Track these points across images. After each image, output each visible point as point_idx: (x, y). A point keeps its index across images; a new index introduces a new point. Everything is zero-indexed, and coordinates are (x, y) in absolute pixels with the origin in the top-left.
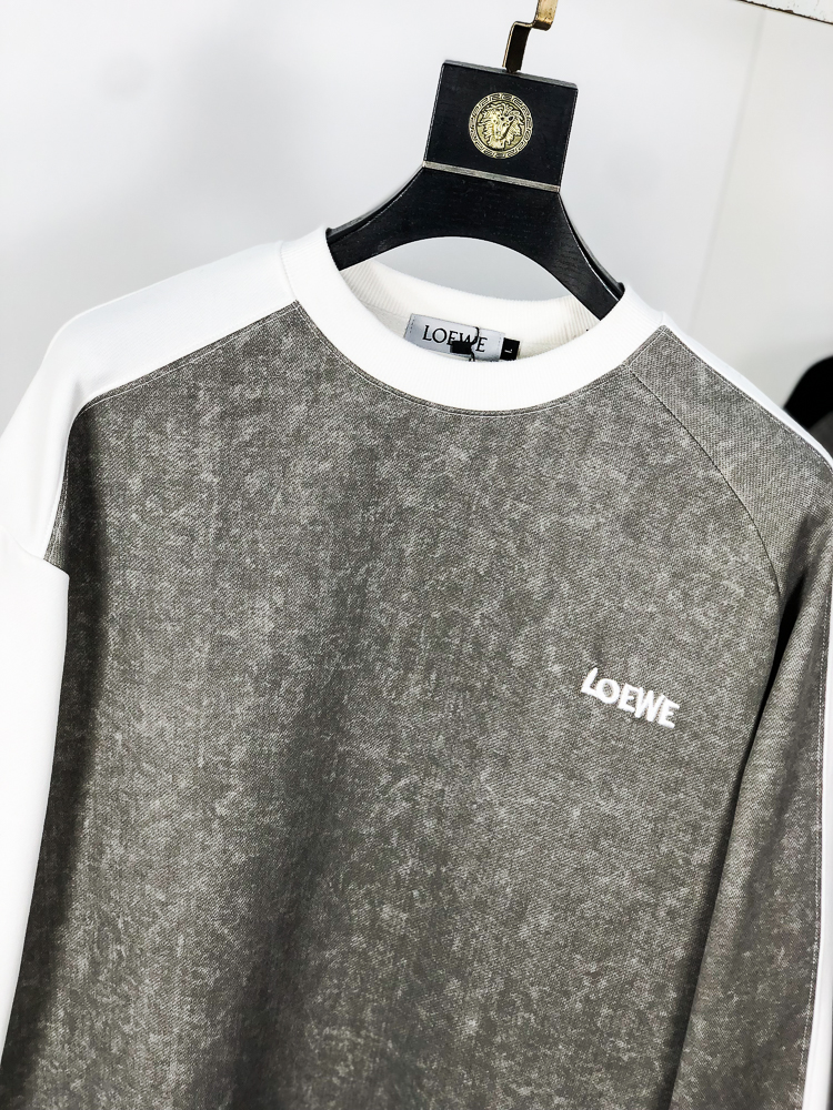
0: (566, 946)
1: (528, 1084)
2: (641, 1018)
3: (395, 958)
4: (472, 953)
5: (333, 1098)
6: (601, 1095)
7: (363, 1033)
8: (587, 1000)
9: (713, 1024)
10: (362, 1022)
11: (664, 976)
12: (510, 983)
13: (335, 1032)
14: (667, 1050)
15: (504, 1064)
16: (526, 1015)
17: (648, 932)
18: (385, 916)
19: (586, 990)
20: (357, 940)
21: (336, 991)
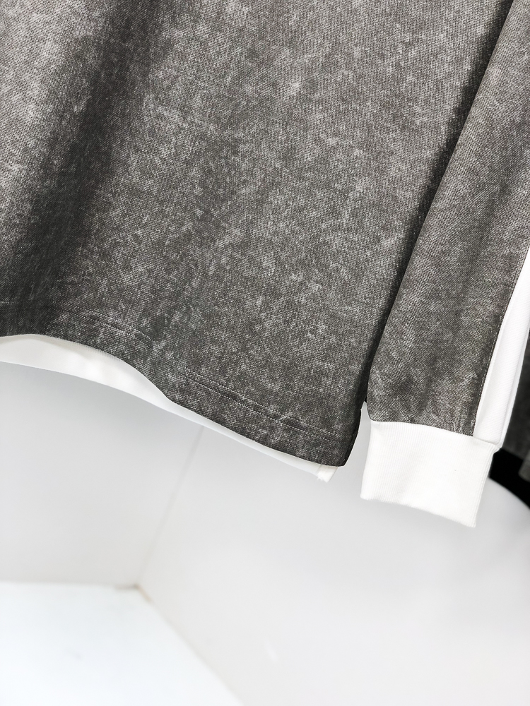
0: (390, 14)
1: (336, 135)
2: (438, 86)
3: (231, 48)
4: (306, 24)
5: (152, 176)
6: (392, 153)
7: (189, 118)
8: (397, 66)
9: (505, 73)
10: (190, 108)
11: (464, 51)
12: (336, 45)
13: (166, 114)
14: (454, 116)
15: (319, 116)
16: (346, 73)
17: (458, 12)
18: (229, 10)
19: (398, 57)
20: (202, 29)
21: (175, 73)
